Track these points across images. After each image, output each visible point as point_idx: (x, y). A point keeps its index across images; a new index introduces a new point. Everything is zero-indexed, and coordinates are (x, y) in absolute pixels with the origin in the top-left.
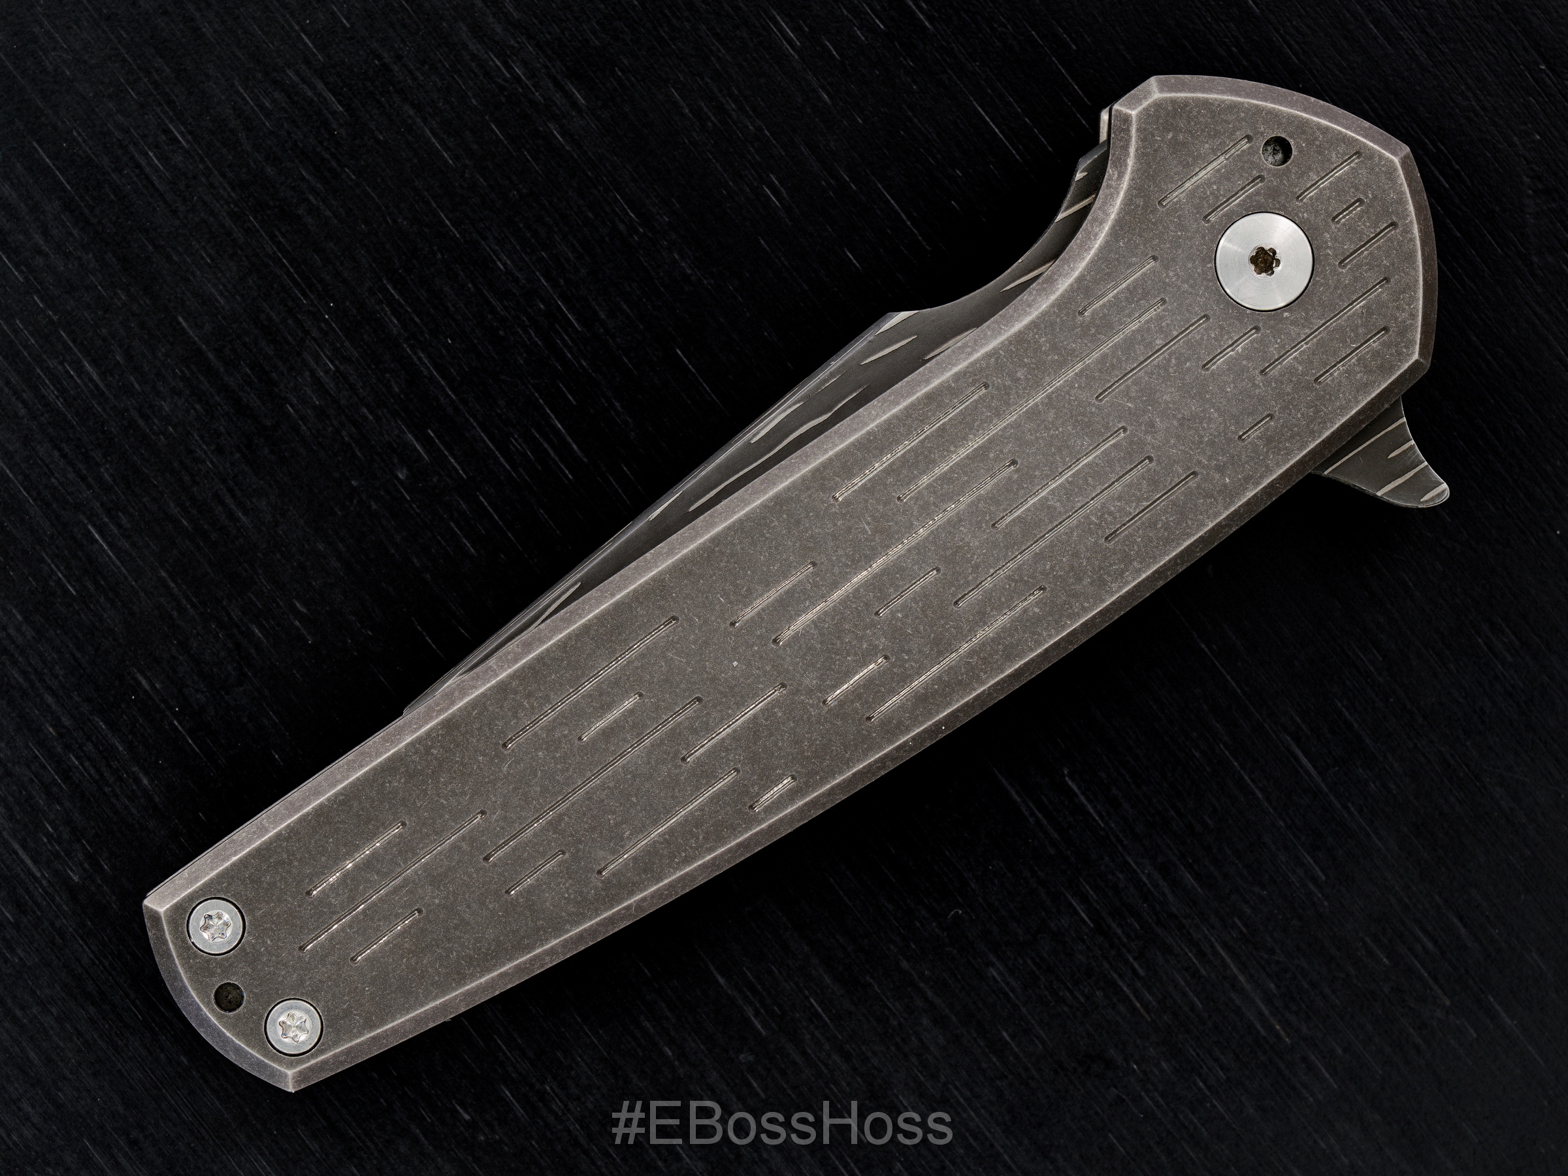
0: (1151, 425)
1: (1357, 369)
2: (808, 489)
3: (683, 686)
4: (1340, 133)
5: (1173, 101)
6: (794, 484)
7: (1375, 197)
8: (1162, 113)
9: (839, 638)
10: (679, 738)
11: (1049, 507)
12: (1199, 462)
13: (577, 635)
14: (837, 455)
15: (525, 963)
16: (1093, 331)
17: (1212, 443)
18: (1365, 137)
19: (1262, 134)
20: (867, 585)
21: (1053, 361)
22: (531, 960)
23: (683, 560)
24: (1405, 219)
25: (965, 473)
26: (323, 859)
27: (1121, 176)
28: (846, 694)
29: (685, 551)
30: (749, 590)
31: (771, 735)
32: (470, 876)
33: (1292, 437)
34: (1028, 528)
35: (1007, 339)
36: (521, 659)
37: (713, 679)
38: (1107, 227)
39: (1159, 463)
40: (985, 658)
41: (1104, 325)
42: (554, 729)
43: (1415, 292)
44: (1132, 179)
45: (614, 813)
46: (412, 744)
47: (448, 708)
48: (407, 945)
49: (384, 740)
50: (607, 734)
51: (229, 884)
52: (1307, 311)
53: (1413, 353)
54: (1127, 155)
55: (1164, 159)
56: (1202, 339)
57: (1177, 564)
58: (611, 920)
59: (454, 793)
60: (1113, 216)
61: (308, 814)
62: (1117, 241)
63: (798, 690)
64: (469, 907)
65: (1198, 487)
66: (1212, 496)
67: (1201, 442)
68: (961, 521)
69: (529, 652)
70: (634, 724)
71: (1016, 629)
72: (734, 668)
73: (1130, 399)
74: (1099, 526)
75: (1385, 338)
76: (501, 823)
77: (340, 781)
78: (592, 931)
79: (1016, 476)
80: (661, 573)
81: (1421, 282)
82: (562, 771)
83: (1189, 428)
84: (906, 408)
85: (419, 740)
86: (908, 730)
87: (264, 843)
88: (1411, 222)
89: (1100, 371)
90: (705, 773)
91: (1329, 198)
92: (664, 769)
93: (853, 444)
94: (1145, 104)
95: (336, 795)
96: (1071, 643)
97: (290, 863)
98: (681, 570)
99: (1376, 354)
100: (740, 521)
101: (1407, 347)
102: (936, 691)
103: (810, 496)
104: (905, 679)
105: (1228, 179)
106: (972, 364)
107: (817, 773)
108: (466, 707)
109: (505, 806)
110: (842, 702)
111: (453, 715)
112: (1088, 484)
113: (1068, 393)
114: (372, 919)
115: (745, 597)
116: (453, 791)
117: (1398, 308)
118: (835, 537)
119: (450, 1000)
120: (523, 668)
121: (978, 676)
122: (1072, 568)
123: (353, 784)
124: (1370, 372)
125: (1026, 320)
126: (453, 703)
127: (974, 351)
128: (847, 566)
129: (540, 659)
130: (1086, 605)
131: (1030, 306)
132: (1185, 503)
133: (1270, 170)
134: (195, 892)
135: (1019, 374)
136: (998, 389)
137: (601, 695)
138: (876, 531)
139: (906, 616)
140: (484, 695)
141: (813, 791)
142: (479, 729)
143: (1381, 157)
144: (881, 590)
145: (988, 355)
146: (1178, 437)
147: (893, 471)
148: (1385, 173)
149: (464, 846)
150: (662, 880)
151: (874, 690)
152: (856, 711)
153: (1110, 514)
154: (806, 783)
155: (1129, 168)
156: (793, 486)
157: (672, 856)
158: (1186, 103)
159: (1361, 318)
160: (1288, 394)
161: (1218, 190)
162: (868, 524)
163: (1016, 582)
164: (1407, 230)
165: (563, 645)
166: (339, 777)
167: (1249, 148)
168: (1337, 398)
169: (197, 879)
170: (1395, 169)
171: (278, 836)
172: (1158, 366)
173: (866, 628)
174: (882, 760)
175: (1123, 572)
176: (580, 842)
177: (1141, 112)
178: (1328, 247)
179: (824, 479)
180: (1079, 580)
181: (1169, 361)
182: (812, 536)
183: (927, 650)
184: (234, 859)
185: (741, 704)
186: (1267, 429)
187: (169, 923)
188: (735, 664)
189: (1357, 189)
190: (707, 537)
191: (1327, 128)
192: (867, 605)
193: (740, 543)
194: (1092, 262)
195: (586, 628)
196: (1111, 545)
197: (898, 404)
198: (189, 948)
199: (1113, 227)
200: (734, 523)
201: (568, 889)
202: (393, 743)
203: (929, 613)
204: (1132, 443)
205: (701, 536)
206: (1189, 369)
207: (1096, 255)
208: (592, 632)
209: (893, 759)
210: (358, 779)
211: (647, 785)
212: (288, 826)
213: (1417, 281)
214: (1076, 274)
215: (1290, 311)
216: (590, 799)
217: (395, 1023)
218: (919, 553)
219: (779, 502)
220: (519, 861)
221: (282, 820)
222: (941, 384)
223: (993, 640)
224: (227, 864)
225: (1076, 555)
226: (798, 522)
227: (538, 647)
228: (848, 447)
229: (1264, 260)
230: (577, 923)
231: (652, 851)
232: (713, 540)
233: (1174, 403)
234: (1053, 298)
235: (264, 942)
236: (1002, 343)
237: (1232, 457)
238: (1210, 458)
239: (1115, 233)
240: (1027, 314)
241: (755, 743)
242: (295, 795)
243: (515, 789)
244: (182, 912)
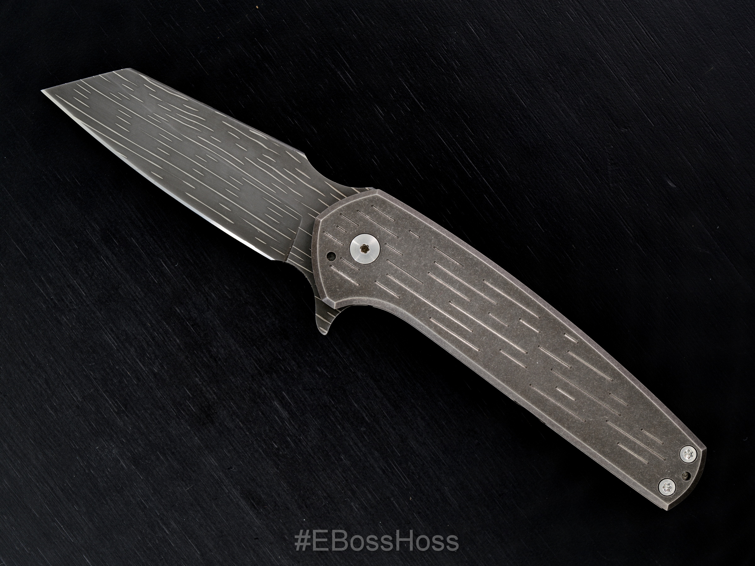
0: (425, 265)
1: (387, 211)
2: (479, 360)
3: (549, 376)
4: (319, 240)
5: (327, 292)
6: (478, 364)
7: (335, 223)
8: (332, 294)
9: (519, 335)
10: (565, 372)
11: (459, 287)
12: (430, 247)
13: (545, 412)
14: (466, 355)
15: (646, 394)
16: (403, 292)
17: (424, 246)
18: (318, 232)
19: (328, 263)
20: (501, 333)
21: (416, 301)
22: (644, 392)
23: (513, 388)
24: (338, 212)
25: (458, 315)
26: (636, 463)
27: (355, 300)
28: (534, 327)
29: (510, 389)
30: (514, 367)
31: (554, 345)
32: (627, 419)
33: (413, 223)
34: (467, 291)
35: (414, 317)
36: (558, 426)
37: (544, 368)
38: (371, 299)
39: (435, 259)
40: (510, 290)
41: (400, 290)
42: (575, 409)
43: (358, 201)
44: (355, 296)
45: (593, 383)
46: (594, 449)
47: (580, 442)
48: (653, 430)
49: (595, 457)
50: (571, 393)
51: (653, 488)
52: (375, 232)
53: (376, 196)
54: (348, 300)
55: (345, 289)
56: (394, 259)
57: (462, 243)
58: (624, 372)
59: (604, 432)
60: (367, 298)
61: (625, 472)
62: (374, 294)
63: (539, 342)
64: (635, 416)
65: (438, 245)
66: (439, 240)
67: (424, 249)
68: (472, 311)
69: (555, 424)
70: (565, 387)
71: (498, 284)
72: (539, 363)
73: (419, 274)
74: (460, 270)
75: (375, 205)
76: (608, 415)
77: (612, 466)
78: (630, 377)
79: (454, 300)
80: (519, 394)
81: (354, 201)
82: (586, 402)
83: (422, 254)
84: (445, 339)
85: (592, 447)
86: (539, 306)
87: (638, 482)
88: (338, 210)
89: (414, 286)
90: (572, 361)
91: (340, 236)
92: (576, 373)
93: (461, 351)
94: (331, 300)
95: (617, 466)
96: (496, 266)
97: (641, 472)
98: (515, 388)
99: (380, 207)
100: (495, 376)
101: (375, 199)
102: (525, 301)
103: (481, 358)
104: (524, 311)
105: (345, 268)
106: (425, 324)
107: (561, 328)
108: (578, 437)
109: (602, 416)
110: (537, 328)
111: (582, 440)
112: (448, 278)
113: (424, 293)
114: (649, 443)
115: (517, 367)
116: (603, 432)
117: (365, 205)
118: (490, 347)
119: (664, 411)
120: (561, 425)
121: (516, 290)
122: (475, 274)
123: (612, 462)
124: (386, 206)
125: (407, 313)
126: (578, 441)
127: (421, 325)
128: (497, 340)
129: (556, 420)
130: (484, 266)
131: (402, 313)
132: (444, 247)
133: (338, 257)
134: (659, 497)
135: (423, 309)
136: (430, 314)
137: (560, 399)
138: (484, 336)
139: (506, 318)
140: (572, 433)
141: (567, 327)
142: (583, 431)
143: (322, 225)
144: (501, 328)
145: (421, 320)
146: (425, 256)
147: (465, 336)
148: (326, 222)
149: (618, 423)
150: (608, 362)
151: (530, 319)
152: (539, 323)
153: (455, 268)
154: (565, 330)
155: (352, 298)
156: (479, 364)
157: (600, 361)
158: (327, 288)
159: (371, 215)
160: (401, 228)
161: (349, 270)
162: (483, 338)
163: (484, 289)
164: (340, 210)
165: (550, 415)
166: (611, 467)
167: (333, 265)
168: (397, 214)
169: (655, 498)
170: (324, 220)
171: (635, 479)
172: (407, 269)
173: (513, 328)
174: (550, 310)
175: (471, 259)
176: (605, 390)
177: (334, 301)
178: (354, 232)
179: (474, 356)
180: (477, 271)
181: (404, 267)
182: (492, 354)
183: (513, 308)
184: (646, 489)
185: (549, 357)
186: (414, 231)
187: (671, 501)
188: (537, 363)
189: (334, 229)
190: (503, 384)
191: (319, 244)
192: (507, 330)
193: (501, 374)
194: (383, 299)
195: (542, 410)
196: (464, 265)
197: (445, 342)
198: (676, 493)
199: (371, 297)
200: (497, 378)
201: (620, 389)
202: (596, 454)
203: (502, 311)
204: (432, 269)
205: (503, 386)
206: (404, 260)
207: (380, 299)
208: (543, 408)
209: (549, 307)
210: (610, 461)
211: (582, 376)
212: (631, 477)
213: (355, 202)
214: (388, 303)
215: (377, 236)
216: (592, 392)
217: (677, 425)
218: (486, 320)
219: (485, 366)
220: (617, 406)
221: (629, 479)
222: (434, 331)
223: (504, 290)
224: (648, 491)
225: (470, 274)
226: (490, 359)
227: (553, 422)
228: (462, 352)
229: (365, 249)
230: (629, 382)
231: (600, 368)
232: (504, 382)
233: (416, 261)
234: (397, 307)
235: (667, 472)
236: (416, 318)
237: (425, 238)
238: (428, 245)
239: (372, 296)
240: (405, 313)
241: (558, 349)
242: (620, 477)
243: (597, 414)
244: (666, 498)
